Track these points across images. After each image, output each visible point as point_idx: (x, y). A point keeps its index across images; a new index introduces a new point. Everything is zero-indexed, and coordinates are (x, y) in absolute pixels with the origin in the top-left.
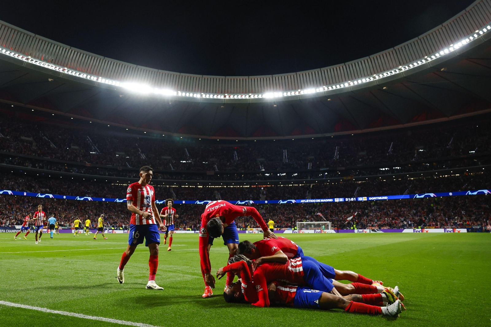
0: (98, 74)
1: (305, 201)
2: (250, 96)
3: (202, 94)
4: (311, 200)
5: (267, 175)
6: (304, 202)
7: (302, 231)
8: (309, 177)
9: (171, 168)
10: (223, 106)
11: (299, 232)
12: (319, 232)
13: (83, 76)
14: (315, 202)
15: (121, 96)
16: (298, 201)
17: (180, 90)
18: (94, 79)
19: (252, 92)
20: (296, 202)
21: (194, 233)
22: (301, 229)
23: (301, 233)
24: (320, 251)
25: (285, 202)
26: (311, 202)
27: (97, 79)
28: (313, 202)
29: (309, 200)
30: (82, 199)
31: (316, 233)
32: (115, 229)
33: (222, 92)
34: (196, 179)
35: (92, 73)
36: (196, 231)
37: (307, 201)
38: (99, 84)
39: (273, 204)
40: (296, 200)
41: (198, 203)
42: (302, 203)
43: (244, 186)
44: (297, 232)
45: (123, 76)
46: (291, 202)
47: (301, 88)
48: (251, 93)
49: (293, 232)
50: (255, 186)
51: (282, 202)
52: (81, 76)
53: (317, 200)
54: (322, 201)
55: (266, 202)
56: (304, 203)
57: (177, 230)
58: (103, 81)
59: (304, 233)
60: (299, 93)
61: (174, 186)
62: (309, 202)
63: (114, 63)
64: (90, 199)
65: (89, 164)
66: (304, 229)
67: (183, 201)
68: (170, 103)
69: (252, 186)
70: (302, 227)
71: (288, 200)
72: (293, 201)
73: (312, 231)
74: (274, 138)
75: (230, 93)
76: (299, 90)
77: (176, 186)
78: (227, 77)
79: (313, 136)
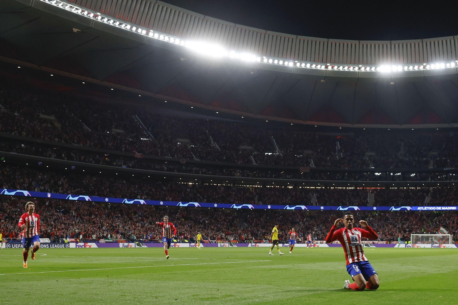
0: (148, 26)
1: (423, 208)
2: (360, 68)
3: (296, 62)
4: (430, 208)
5: (377, 174)
6: (421, 209)
7: (417, 245)
8: (430, 179)
9: (251, 162)
10: (324, 80)
11: (413, 246)
12: (437, 247)
13: (126, 27)
14: (435, 210)
15: (182, 59)
16: (414, 208)
17: (266, 55)
18: (142, 32)
19: (363, 64)
20: (411, 209)
21: (282, 246)
22: (416, 243)
23: (416, 247)
24: (435, 267)
25: (399, 209)
26: (430, 209)
27: (147, 33)
28: (433, 210)
29: (428, 208)
30: (132, 202)
31: (433, 247)
32: (178, 242)
33: (323, 61)
34: (286, 178)
35: (139, 24)
36: (285, 244)
37: (426, 208)
38: (151, 40)
39: (383, 212)
40: (412, 207)
41: (288, 208)
42: (419, 210)
43: (347, 188)
44: (410, 247)
45: (185, 30)
46: (406, 209)
47: (428, 62)
48: (361, 64)
49: (406, 246)
50: (361, 188)
51: (394, 209)
52: (123, 27)
53: (437, 208)
54: (444, 208)
55: (375, 208)
56: (422, 211)
57: (260, 243)
58: (154, 35)
59: (419, 247)
60: (424, 67)
61: (256, 186)
62: (428, 209)
63: (171, 10)
64: (142, 202)
65: (139, 154)
66: (419, 242)
67: (268, 206)
68: (252, 73)
69: (358, 188)
70: (417, 240)
71: (402, 207)
72: (409, 208)
73: (429, 246)
74: (389, 127)
75: (333, 63)
76: (425, 64)
77: (259, 186)
78: (331, 40)
79: (437, 126)
